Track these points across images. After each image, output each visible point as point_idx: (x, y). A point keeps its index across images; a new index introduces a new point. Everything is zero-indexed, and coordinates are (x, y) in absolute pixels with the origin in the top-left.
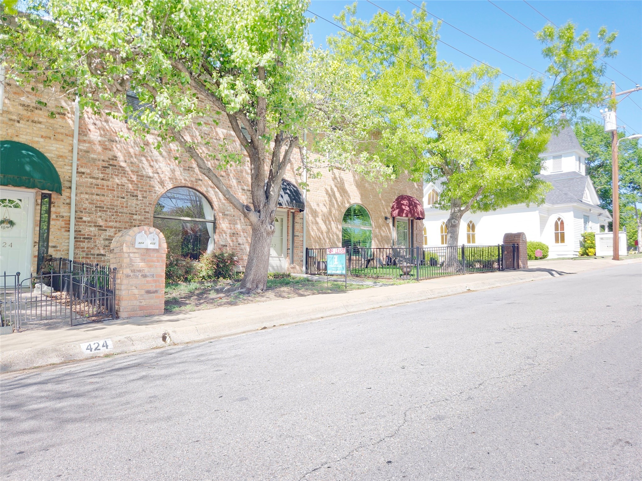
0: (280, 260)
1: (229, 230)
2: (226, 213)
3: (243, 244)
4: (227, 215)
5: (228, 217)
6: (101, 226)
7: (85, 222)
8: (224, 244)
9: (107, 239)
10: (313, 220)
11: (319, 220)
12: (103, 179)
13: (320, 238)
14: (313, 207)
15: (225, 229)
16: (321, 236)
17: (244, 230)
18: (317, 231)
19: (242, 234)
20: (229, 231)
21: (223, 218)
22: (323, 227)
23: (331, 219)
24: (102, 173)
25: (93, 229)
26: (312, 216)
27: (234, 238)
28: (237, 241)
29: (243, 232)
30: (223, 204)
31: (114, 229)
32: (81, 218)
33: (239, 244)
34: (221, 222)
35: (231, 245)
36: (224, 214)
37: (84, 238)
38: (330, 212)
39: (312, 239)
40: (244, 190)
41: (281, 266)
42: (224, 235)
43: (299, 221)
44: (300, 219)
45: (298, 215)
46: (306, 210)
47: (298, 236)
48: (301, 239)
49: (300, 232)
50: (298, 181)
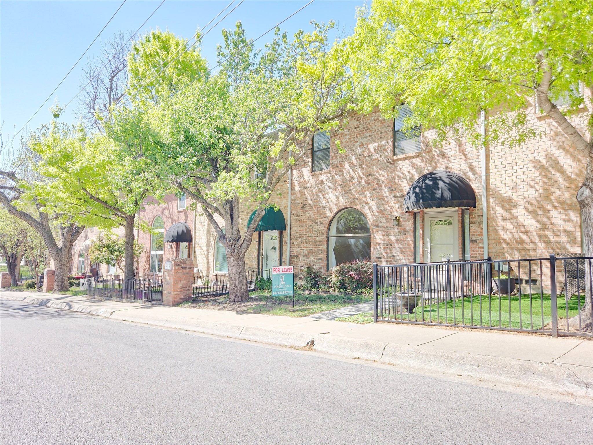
1: (383, 242)
2: (380, 224)
3: (398, 256)
4: (380, 227)
5: (381, 229)
6: (301, 247)
7: (295, 245)
8: (378, 256)
9: (304, 256)
10: (507, 215)
11: (521, 213)
12: (301, 216)
13: (522, 241)
14: (505, 195)
15: (379, 241)
16: (525, 238)
17: (398, 240)
18: (514, 231)
19: (396, 244)
20: (382, 243)
21: (377, 231)
22: (530, 223)
23: (549, 207)
24: (301, 212)
25: (298, 249)
26: (503, 207)
27: (388, 250)
28: (391, 253)
29: (397, 243)
30: (376, 216)
31: (307, 249)
32: (293, 243)
33: (393, 256)
34: (375, 235)
35: (386, 257)
36: (378, 227)
37: (295, 256)
38: (547, 196)
39: (504, 244)
40: (396, 197)
42: (378, 247)
43: (477, 220)
44: (479, 216)
45: (474, 212)
46: (488, 202)
47: (476, 241)
48: (481, 245)
49: (479, 235)
50: (474, 164)
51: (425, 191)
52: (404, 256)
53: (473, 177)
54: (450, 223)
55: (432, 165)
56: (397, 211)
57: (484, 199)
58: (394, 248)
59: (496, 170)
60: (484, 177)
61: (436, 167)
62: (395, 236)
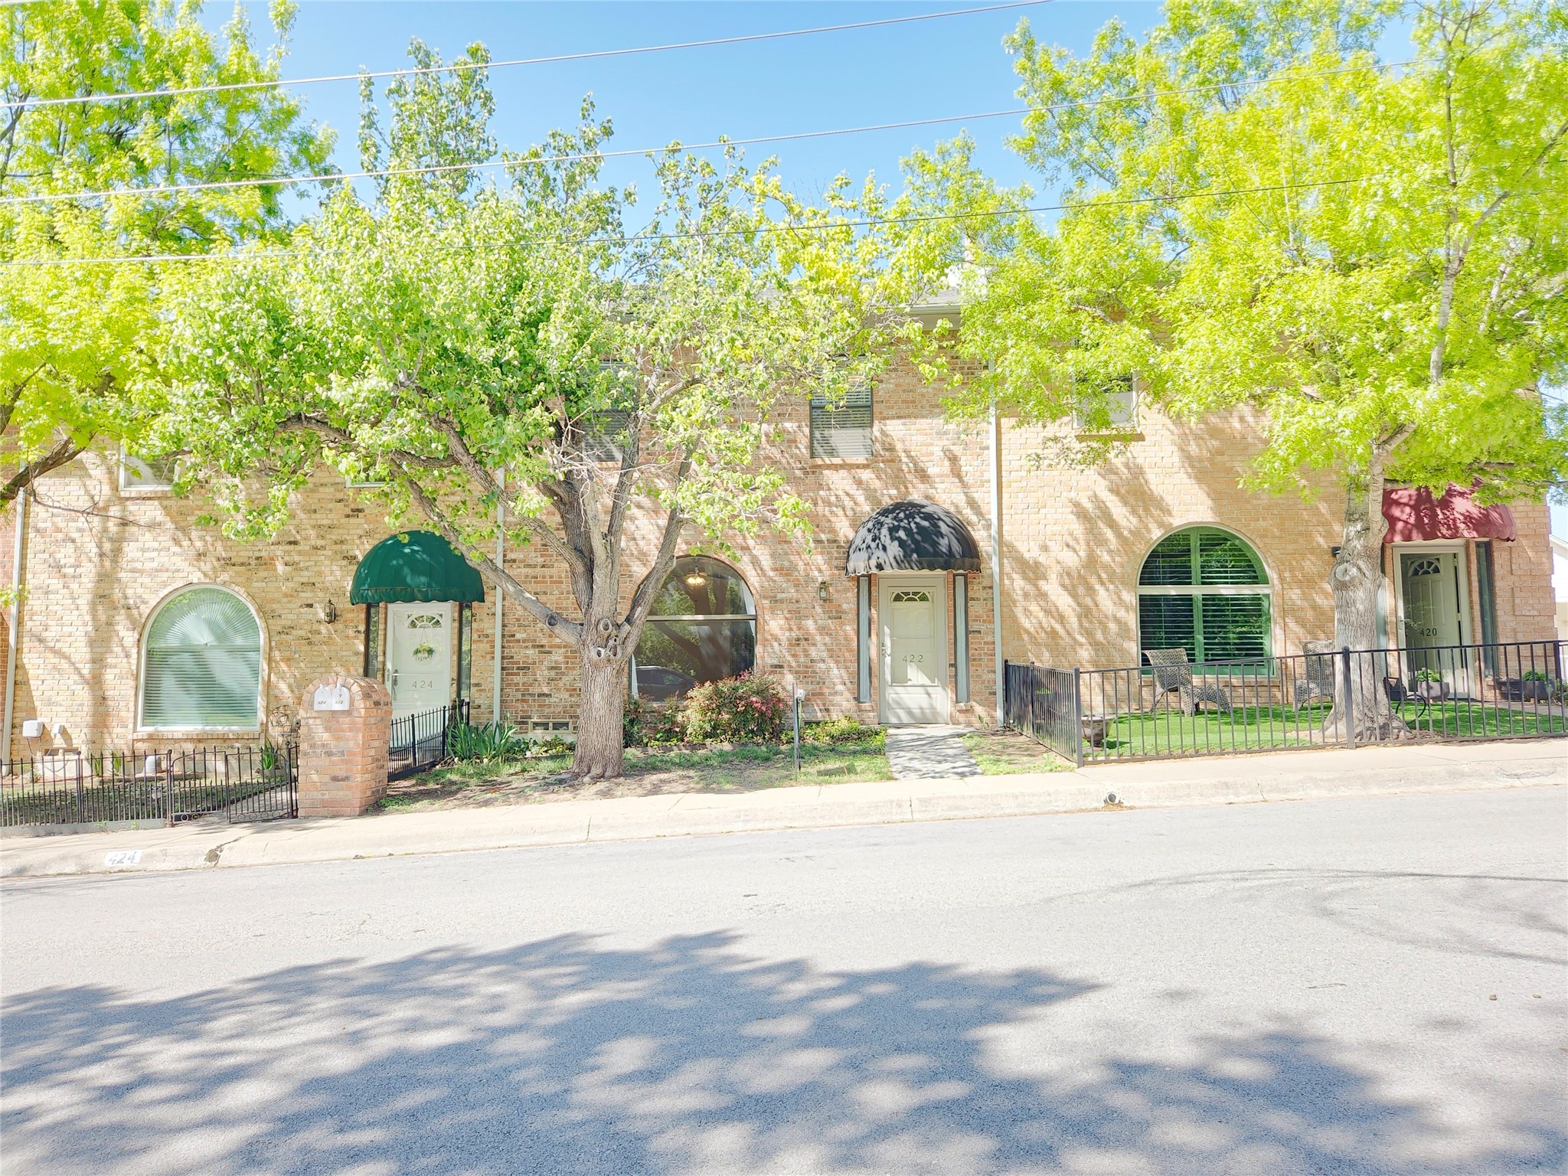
0: (928, 694)
1: (787, 634)
2: (780, 596)
3: (823, 661)
4: (782, 601)
5: (784, 606)
6: (542, 646)
7: (518, 641)
8: (776, 662)
9: (552, 668)
10: (1029, 587)
11: (1052, 588)
12: (543, 566)
13: (1053, 633)
14: (1027, 555)
15: (777, 631)
16: (1058, 627)
17: (824, 628)
18: (1041, 615)
19: (818, 638)
20: (784, 636)
21: (772, 611)
22: (1063, 601)
23: (1093, 580)
24: (542, 556)
25: (530, 652)
26: (1025, 578)
27: (799, 650)
28: (807, 656)
29: (821, 634)
30: (770, 579)
31: (563, 650)
32: (513, 636)
33: (812, 661)
34: (767, 617)
35: (794, 664)
36: (775, 600)
37: (518, 668)
38: (1091, 562)
39: (1025, 637)
40: (820, 542)
41: (932, 708)
42: (776, 644)
43: (982, 594)
44: (984, 588)
45: (977, 581)
46: (1001, 565)
47: (980, 632)
48: (989, 639)
49: (984, 621)
50: (975, 495)
51: (918, 537)
52: (837, 662)
53: (974, 518)
54: (924, 598)
55: (897, 488)
56: (820, 571)
57: (995, 560)
58: (814, 645)
59: (1012, 511)
60: (995, 522)
61: (908, 493)
62: (816, 622)
